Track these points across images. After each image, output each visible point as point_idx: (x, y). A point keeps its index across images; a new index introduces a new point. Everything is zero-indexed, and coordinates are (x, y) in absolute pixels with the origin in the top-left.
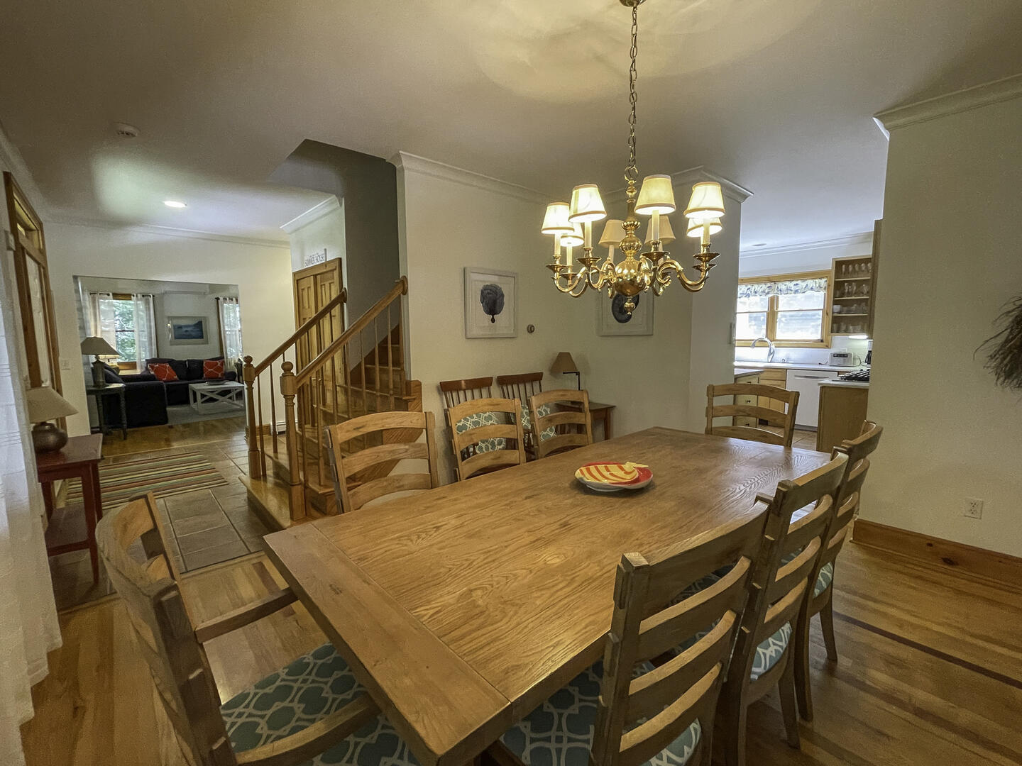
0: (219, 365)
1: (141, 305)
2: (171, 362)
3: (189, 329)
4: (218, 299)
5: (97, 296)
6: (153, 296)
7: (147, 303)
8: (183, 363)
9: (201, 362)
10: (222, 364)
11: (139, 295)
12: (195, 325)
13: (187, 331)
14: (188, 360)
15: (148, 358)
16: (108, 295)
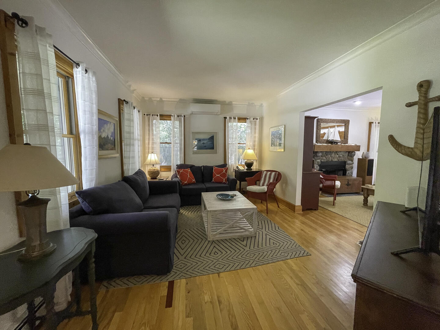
0: (224, 172)
1: (177, 123)
2: (192, 167)
3: (205, 142)
4: (225, 118)
5: (151, 116)
6: (184, 116)
7: (180, 122)
8: (200, 168)
9: (211, 168)
10: (226, 171)
11: (175, 115)
12: (209, 139)
13: (203, 143)
14: (203, 166)
15: (179, 163)
16: (157, 115)
